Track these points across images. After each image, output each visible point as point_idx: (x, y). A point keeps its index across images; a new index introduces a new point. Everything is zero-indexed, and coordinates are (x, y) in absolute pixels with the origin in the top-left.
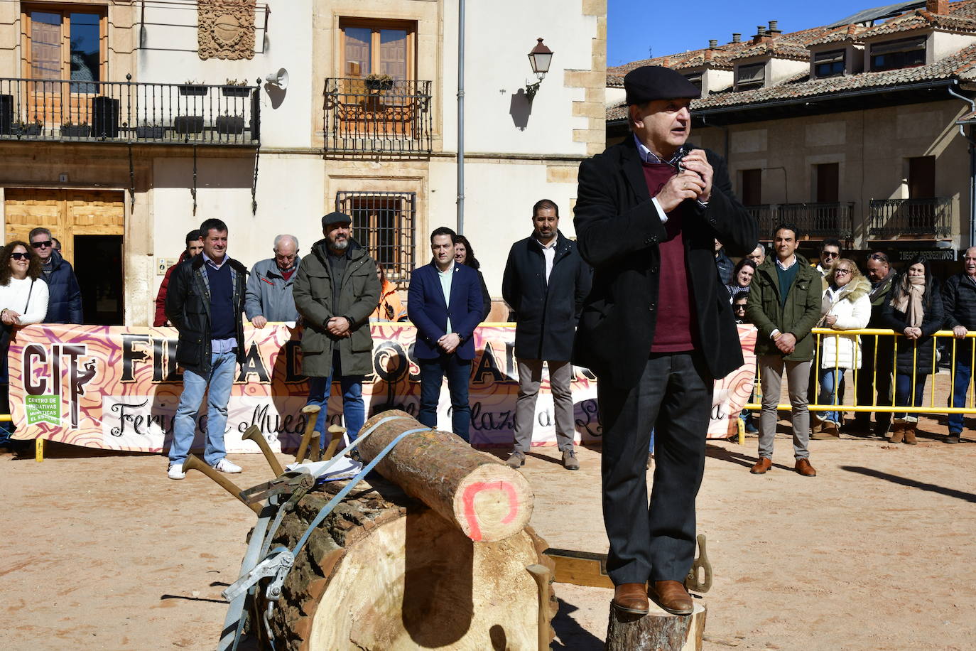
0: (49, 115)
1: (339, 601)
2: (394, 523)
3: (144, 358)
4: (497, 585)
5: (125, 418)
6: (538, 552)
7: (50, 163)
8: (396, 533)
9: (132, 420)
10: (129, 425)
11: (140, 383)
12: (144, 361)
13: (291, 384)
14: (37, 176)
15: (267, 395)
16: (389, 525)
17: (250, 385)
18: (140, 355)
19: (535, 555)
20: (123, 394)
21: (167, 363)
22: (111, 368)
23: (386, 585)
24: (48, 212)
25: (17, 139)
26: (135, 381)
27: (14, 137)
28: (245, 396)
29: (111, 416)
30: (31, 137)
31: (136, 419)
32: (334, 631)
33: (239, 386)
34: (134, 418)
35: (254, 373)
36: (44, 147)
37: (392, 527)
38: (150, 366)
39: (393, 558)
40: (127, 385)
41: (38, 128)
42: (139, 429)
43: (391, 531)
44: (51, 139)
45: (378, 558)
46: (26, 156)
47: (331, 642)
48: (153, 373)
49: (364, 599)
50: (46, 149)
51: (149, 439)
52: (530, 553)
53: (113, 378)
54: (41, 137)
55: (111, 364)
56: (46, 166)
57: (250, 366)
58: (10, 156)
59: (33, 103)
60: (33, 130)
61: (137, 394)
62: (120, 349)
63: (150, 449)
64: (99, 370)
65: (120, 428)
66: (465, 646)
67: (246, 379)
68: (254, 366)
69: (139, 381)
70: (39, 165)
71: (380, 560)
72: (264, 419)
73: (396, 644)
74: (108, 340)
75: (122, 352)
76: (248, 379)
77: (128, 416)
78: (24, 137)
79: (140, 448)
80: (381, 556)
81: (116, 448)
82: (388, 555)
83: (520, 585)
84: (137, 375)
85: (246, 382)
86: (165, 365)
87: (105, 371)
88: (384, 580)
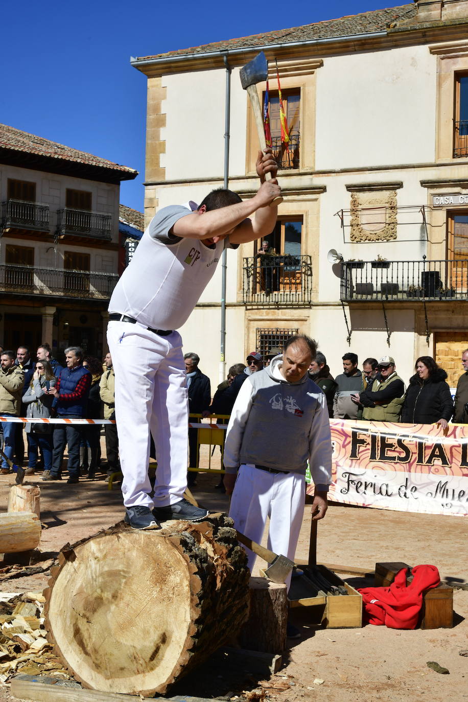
0: (459, 283)
1: (66, 582)
2: (101, 539)
3: (365, 444)
4: (161, 589)
5: (350, 482)
6: (190, 572)
7: (463, 315)
8: (101, 545)
9: (355, 484)
10: (353, 487)
11: (362, 460)
12: (365, 446)
13: (464, 468)
14: (455, 324)
15: (447, 474)
16: (98, 540)
17: (434, 467)
18: (363, 442)
19: (188, 574)
20: (351, 466)
21: (379, 448)
22: (344, 449)
23: (92, 577)
24: (462, 347)
25: (439, 299)
26: (358, 458)
27: (437, 299)
28: (431, 474)
29: (341, 480)
30: (448, 298)
31: (358, 483)
32: (63, 600)
33: (427, 467)
34: (356, 483)
35: (438, 458)
36: (459, 305)
37: (100, 541)
38: (369, 449)
39: (98, 561)
40: (354, 461)
41: (453, 292)
42: (359, 490)
43: (99, 543)
44: (461, 299)
45: (90, 559)
46: (448, 310)
47: (62, 606)
48: (370, 454)
49: (79, 583)
50: (461, 306)
51: (364, 498)
52: (185, 573)
53: (345, 455)
54: (453, 298)
55: (344, 446)
56: (461, 316)
57: (436, 453)
58: (437, 311)
59: (455, 275)
60: (449, 293)
61: (359, 468)
62: (350, 437)
63: (364, 504)
64: (336, 449)
65: (347, 488)
66: (137, 625)
67: (432, 462)
68: (438, 454)
69: (361, 459)
70: (456, 316)
71: (91, 560)
72: (443, 492)
73: (96, 615)
74: (342, 430)
75: (351, 439)
76: (433, 462)
77: (352, 481)
78: (443, 298)
79: (357, 503)
80: (91, 558)
81: (341, 501)
82: (96, 558)
83: (176, 593)
84: (360, 455)
85: (432, 464)
86: (378, 449)
87: (340, 451)
88: (91, 573)
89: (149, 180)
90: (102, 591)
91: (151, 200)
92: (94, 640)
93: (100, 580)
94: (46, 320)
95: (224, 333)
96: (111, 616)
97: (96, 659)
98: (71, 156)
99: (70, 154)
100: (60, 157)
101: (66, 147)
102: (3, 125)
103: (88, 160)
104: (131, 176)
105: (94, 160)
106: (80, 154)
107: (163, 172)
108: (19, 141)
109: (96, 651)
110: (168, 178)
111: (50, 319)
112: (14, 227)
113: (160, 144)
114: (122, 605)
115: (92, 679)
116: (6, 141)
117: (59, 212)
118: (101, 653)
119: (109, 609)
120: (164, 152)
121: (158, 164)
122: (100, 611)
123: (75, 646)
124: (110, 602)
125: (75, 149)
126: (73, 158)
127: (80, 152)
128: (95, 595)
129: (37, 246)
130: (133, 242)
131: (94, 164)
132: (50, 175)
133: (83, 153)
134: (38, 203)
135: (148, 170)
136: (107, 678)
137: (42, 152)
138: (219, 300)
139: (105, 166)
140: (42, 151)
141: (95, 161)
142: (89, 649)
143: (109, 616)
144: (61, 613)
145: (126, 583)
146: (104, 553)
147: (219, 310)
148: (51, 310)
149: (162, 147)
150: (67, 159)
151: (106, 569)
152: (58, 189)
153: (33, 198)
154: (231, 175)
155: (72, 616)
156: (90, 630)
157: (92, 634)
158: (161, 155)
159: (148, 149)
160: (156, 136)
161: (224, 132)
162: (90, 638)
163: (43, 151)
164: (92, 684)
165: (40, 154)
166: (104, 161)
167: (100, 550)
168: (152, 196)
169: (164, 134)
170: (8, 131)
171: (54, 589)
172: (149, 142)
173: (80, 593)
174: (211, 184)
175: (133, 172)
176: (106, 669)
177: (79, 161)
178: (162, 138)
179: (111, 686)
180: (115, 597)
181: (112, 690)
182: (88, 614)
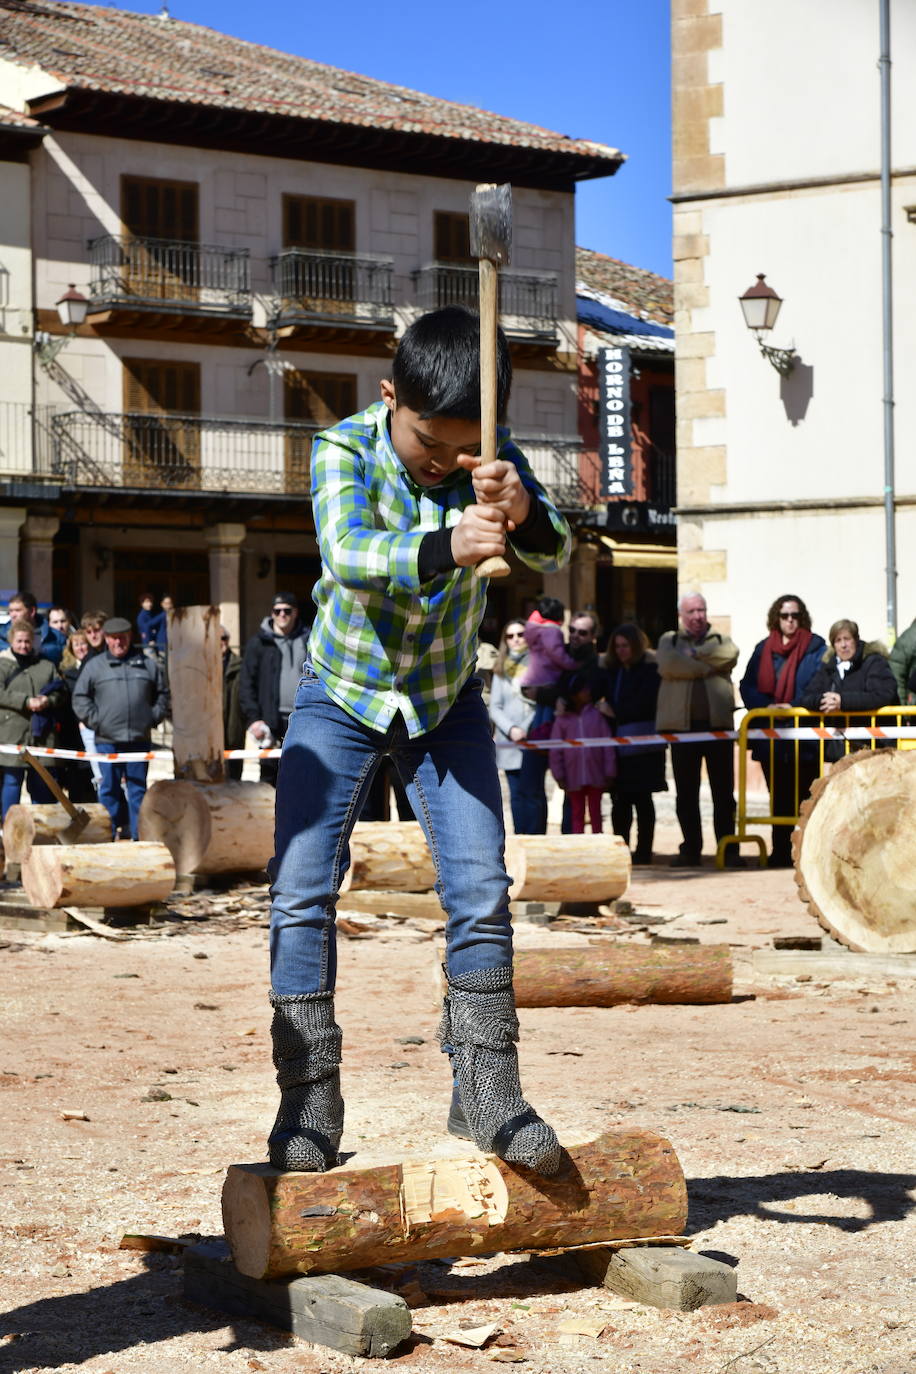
89: (682, 189)
90: (873, 826)
91: (691, 239)
92: (864, 887)
93: (870, 811)
95: (893, 575)
96: (886, 857)
97: (869, 913)
98: (443, 123)
99: (438, 117)
100: (418, 128)
101: (421, 95)
102: (245, 43)
103: (490, 130)
104: (605, 167)
105: (504, 128)
106: (464, 115)
107: (720, 164)
108: (301, 89)
109: (868, 903)
110: (732, 182)
112: (305, 322)
113: (709, 93)
114: (900, 840)
115: (864, 940)
116: (271, 92)
117: (417, 276)
118: (875, 903)
119: (883, 848)
120: (718, 112)
121: (704, 146)
122: (872, 852)
123: (840, 901)
124: (884, 839)
125: (448, 100)
126: (449, 128)
127: (461, 108)
128: (864, 832)
130: (616, 347)
131: (507, 140)
132: (390, 178)
133: (471, 111)
134: (363, 255)
135: (679, 162)
136: (885, 935)
137: (370, 118)
138: (878, 490)
139: (536, 145)
140: (369, 113)
141: (508, 133)
142: (859, 900)
143: (884, 856)
144: (819, 860)
145: (905, 813)
146: (874, 777)
147: (878, 516)
149: (712, 102)
150: (437, 132)
151: (877, 797)
152: (410, 214)
153: (347, 242)
154: (897, 164)
155: (832, 863)
156: (859, 878)
157: (863, 884)
158: (714, 125)
159: (678, 107)
160: (698, 74)
161: (876, 52)
162: (859, 887)
163: (370, 115)
164: (864, 945)
165: (367, 122)
166: (533, 133)
167: (868, 775)
168: (693, 230)
169: (718, 66)
170: (263, 59)
171: (807, 831)
172: (679, 88)
173: (845, 830)
174: (847, 190)
175: (611, 157)
176: (883, 924)
177: (467, 134)
178: (713, 78)
179: (890, 945)
180: (890, 831)
181: (891, 950)
182: (855, 857)
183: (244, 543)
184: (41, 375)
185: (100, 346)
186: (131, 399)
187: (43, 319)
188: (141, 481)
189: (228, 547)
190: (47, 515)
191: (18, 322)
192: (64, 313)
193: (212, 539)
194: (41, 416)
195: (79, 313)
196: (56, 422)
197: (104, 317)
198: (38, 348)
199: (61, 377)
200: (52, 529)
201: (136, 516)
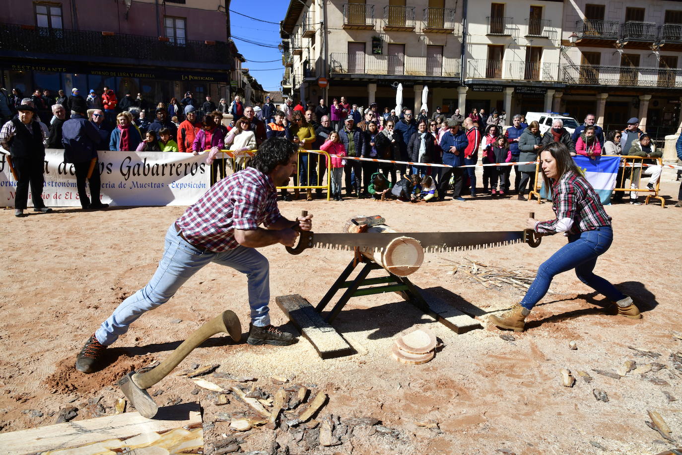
94: (644, 104)
111: (647, 103)
117: (659, 28)
129: (642, 53)
132: (655, 1)
134: (645, 22)
148: (648, 97)
152: (660, 11)
153: (642, 19)
183: (607, 98)
184: (562, 57)
185: (577, 49)
186: (583, 62)
187: (563, 42)
188: (584, 82)
189: (603, 99)
190: (560, 91)
191: (557, 43)
192: (571, 40)
193: (599, 97)
194: (561, 68)
195: (575, 40)
196: (565, 68)
197: (580, 41)
198: (561, 50)
199: (567, 58)
200: (561, 95)
201: (581, 92)
